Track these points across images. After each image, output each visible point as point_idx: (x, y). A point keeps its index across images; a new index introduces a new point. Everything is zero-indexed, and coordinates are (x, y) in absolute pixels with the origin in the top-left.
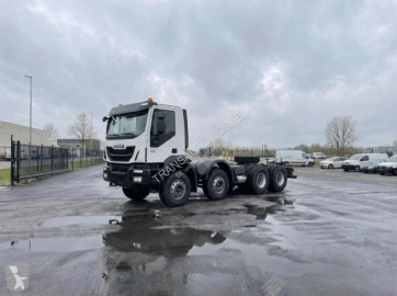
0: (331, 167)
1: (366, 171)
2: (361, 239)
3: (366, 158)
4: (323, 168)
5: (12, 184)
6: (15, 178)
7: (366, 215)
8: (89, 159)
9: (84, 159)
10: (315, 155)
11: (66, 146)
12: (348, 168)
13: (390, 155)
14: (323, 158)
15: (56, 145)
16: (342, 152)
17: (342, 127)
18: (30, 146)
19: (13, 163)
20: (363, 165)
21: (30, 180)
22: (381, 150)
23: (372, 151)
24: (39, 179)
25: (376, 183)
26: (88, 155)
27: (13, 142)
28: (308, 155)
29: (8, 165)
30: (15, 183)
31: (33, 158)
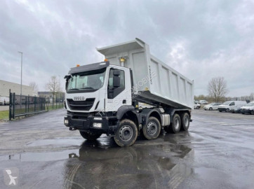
0: (211, 109)
1: (233, 112)
2: (230, 153)
3: (233, 104)
4: (206, 110)
5: (10, 119)
6: (12, 116)
7: (233, 139)
8: (58, 104)
9: (55, 104)
10: (201, 101)
11: (43, 96)
12: (221, 110)
13: (248, 102)
14: (206, 104)
15: (37, 95)
16: (218, 100)
17: (218, 85)
18: (21, 96)
19: (10, 107)
20: (231, 108)
21: (21, 117)
22: (243, 99)
23: (237, 99)
24: (27, 116)
25: (239, 119)
26: (57, 101)
27: (11, 94)
28: (197, 102)
29: (7, 108)
30: (12, 119)
31: (23, 104)
